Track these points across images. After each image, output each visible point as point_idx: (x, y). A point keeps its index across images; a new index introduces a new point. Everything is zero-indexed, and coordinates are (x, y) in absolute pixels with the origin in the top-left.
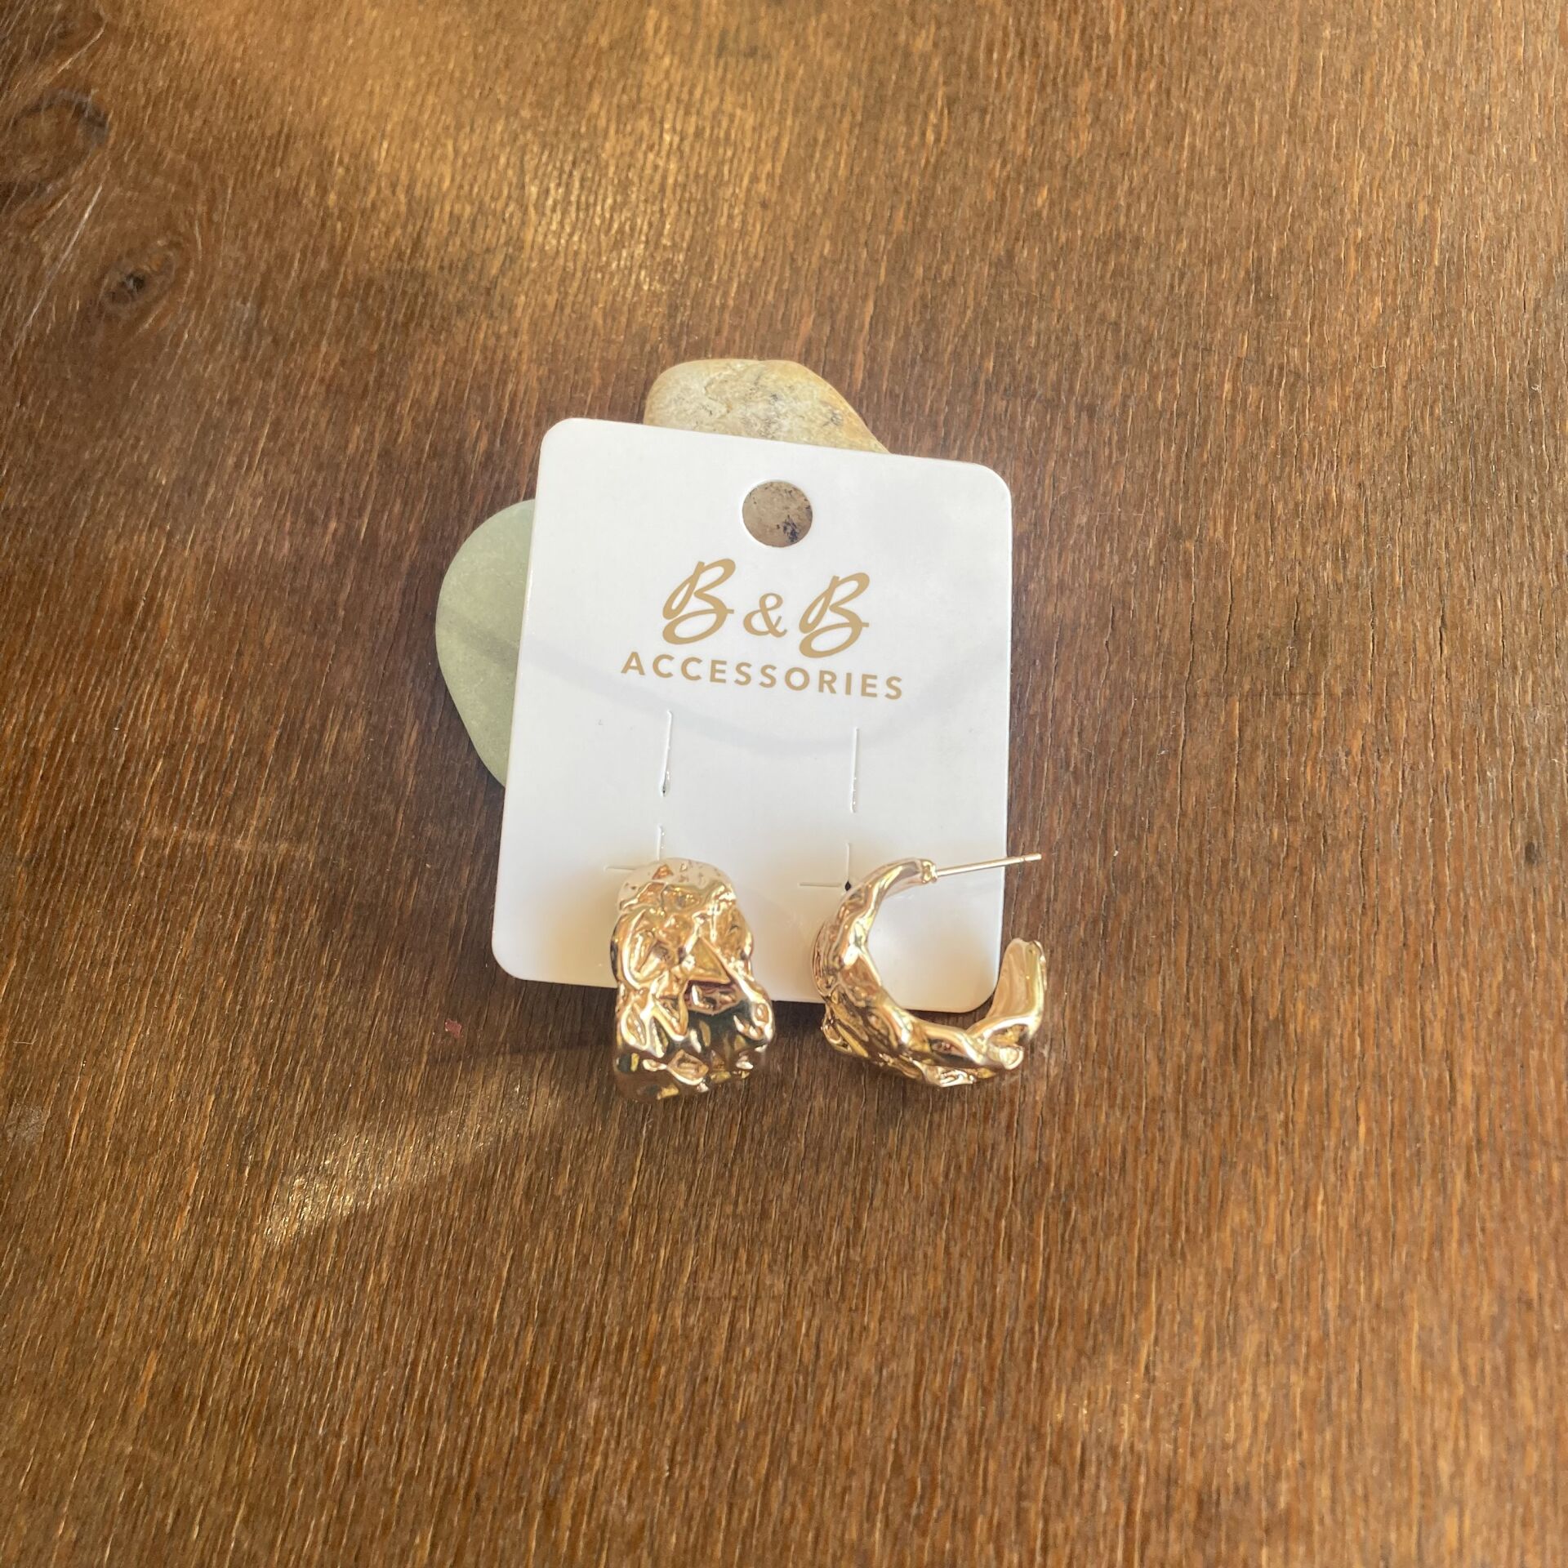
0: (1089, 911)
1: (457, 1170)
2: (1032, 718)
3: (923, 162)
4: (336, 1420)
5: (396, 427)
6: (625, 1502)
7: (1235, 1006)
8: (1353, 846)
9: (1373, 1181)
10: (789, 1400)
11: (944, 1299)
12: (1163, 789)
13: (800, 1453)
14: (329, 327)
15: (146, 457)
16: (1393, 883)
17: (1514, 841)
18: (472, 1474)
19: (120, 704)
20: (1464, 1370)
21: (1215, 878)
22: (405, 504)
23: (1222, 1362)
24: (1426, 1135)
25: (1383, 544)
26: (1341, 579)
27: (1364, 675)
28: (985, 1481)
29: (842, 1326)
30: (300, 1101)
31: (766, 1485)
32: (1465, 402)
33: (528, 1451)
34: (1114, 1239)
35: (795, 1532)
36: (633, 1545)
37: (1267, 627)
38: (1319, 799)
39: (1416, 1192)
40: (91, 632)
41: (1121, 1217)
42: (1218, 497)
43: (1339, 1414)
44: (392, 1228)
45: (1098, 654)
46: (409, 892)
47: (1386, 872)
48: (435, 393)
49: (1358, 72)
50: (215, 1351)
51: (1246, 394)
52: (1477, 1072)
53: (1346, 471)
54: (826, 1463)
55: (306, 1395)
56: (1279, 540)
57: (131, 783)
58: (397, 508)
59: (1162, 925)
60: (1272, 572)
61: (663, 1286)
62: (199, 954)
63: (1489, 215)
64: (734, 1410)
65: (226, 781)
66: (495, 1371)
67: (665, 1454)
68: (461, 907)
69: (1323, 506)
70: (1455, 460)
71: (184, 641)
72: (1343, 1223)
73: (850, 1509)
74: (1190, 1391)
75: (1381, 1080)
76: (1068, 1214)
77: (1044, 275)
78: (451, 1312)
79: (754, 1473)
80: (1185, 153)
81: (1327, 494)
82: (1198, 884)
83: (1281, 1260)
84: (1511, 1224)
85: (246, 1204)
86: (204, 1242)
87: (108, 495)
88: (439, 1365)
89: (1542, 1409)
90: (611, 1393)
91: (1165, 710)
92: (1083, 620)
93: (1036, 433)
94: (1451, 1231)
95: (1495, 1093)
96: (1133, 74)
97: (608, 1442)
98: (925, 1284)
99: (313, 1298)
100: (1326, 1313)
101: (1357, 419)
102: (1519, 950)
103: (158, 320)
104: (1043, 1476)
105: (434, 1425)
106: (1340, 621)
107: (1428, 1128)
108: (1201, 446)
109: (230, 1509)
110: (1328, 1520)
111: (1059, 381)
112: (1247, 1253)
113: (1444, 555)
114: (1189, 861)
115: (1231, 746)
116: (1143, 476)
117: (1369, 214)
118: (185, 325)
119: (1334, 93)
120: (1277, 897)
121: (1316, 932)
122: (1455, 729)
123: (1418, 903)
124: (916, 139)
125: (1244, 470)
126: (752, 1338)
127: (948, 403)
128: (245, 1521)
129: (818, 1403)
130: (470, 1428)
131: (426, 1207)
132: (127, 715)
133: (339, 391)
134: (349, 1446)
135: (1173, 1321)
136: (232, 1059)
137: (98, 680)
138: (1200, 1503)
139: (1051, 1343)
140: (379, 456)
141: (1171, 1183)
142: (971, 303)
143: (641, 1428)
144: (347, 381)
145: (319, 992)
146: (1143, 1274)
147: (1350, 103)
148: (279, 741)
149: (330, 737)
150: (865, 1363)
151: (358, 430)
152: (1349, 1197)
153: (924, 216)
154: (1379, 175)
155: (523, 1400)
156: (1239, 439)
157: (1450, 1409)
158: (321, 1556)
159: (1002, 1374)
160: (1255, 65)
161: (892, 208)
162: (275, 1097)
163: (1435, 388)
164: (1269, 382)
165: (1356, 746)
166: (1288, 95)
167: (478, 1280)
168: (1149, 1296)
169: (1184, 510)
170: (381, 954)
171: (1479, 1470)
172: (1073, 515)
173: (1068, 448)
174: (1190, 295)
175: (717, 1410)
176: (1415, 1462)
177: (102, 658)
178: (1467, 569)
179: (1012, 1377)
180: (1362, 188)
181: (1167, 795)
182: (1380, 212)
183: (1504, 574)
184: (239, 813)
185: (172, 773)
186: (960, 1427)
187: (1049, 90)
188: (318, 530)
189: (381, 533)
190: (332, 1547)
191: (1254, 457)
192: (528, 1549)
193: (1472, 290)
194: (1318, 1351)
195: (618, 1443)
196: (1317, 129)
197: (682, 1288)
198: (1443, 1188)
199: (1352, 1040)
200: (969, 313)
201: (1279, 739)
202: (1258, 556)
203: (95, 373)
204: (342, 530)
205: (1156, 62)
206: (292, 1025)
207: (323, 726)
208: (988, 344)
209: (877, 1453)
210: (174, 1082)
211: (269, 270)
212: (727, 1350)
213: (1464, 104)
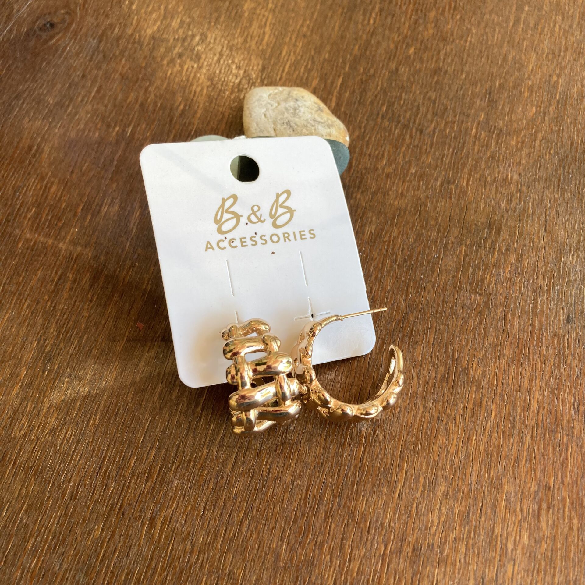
0: (397, 317)
1: (133, 384)
2: (384, 242)
3: (367, 30)
4: (69, 475)
5: (148, 95)
6: (183, 522)
7: (450, 361)
8: (502, 308)
9: (495, 434)
10: (255, 490)
11: (322, 458)
12: (432, 276)
13: (257, 511)
14: (126, 54)
15: (45, 92)
16: (516, 323)
17: (563, 314)
18: (122, 503)
19: (21, 184)
20: (522, 510)
21: (448, 311)
22: (147, 125)
23: (428, 496)
24: (518, 419)
25: (526, 197)
26: (509, 207)
27: (514, 244)
28: (330, 531)
29: (280, 463)
30: (72, 348)
31: (241, 523)
32: (562, 150)
33: (146, 498)
34: (391, 444)
35: (251, 542)
36: (184, 539)
37: (479, 221)
38: (491, 288)
39: (511, 440)
40: (13, 155)
41: (396, 434)
42: (466, 171)
43: (472, 521)
44: (103, 402)
45: (413, 222)
46: (127, 273)
47: (514, 319)
48: (165, 85)
49: (536, 25)
50: (23, 442)
51: (481, 134)
52: (540, 398)
53: (515, 168)
54: (267, 516)
55: (58, 464)
56: (487, 190)
57: (20, 216)
58: (144, 126)
59: (425, 327)
60: (483, 201)
61: (210, 439)
62: (39, 286)
63: (579, 84)
64: (233, 491)
65: (59, 219)
66: (137, 464)
67: (202, 505)
68: (148, 282)
69: (505, 179)
70: (556, 171)
71: (50, 165)
72: (482, 448)
73: (274, 536)
74: (415, 505)
75: (502, 396)
76: (375, 432)
77: (409, 79)
78: (122, 439)
79: (237, 516)
80: (468, 43)
81: (507, 176)
82: (441, 313)
83: (456, 460)
84: (546, 457)
85: (44, 386)
86: (25, 398)
87: (28, 104)
88: (115, 458)
89: (550, 528)
90: (184, 478)
91: (436, 246)
92: (409, 208)
93: (399, 136)
94: (523, 457)
95: (546, 406)
96: (452, 11)
97: (180, 498)
98: (315, 452)
99: (66, 426)
100: (471, 483)
101: (521, 150)
102: (560, 355)
103: (58, 41)
104: (352, 531)
105: (110, 481)
106: (507, 223)
107: (518, 417)
108: (462, 151)
109: (20, 505)
110: (463, 561)
111: (410, 118)
112: (443, 455)
113: (549, 205)
114: (439, 304)
115: (460, 263)
116: (438, 158)
117: (534, 76)
118: (68, 44)
119: (526, 31)
120: (471, 323)
121: (484, 338)
122: (545, 270)
123: (524, 332)
124: (366, 22)
125: (477, 162)
126: (243, 464)
127: (367, 120)
128: (26, 511)
129: (267, 492)
130: (124, 485)
131: (118, 396)
132: (23, 189)
133: (127, 78)
134: (73, 487)
135: (411, 478)
136: (47, 328)
137: (13, 174)
138: (414, 550)
139: (362, 480)
140: (140, 106)
141: (417, 425)
142: (380, 84)
143: (194, 493)
144: (130, 76)
145: (86, 307)
146: (402, 458)
147: (532, 35)
148: (83, 208)
149: (105, 209)
150: (288, 479)
151: (132, 94)
152: (485, 439)
153: (366, 50)
154: (539, 63)
155: (147, 477)
156: (476, 150)
157: (514, 524)
158: (56, 529)
159: (342, 490)
160: (498, 16)
161: (354, 45)
162: (62, 345)
163: (552, 144)
164: (490, 131)
165: (508, 271)
166: (509, 28)
167: (135, 428)
168: (403, 467)
169: (453, 173)
170: (113, 296)
171: (523, 549)
172: (410, 168)
173: (411, 143)
174: (463, 95)
175: (226, 490)
176: (499, 543)
177: (16, 166)
178: (557, 211)
179: (346, 491)
180: (533, 68)
181: (433, 278)
182: (539, 76)
183: (570, 215)
184: (63, 233)
185: (38, 215)
186: (322, 509)
187: (419, 12)
188: (111, 130)
189: (136, 134)
190: (61, 525)
191: (481, 158)
192: (141, 536)
193: (570, 110)
194: (467, 496)
195: (184, 499)
196: (519, 43)
197: (218, 441)
198: (521, 441)
199: (493, 379)
200: (379, 88)
201: (478, 263)
202: (478, 194)
203: (29, 57)
204: (121, 131)
205: (461, 9)
206: (73, 318)
207: (102, 205)
208: (384, 101)
209: (288, 515)
210: (21, 334)
211: (105, 29)
212: (233, 467)
213: (574, 42)
